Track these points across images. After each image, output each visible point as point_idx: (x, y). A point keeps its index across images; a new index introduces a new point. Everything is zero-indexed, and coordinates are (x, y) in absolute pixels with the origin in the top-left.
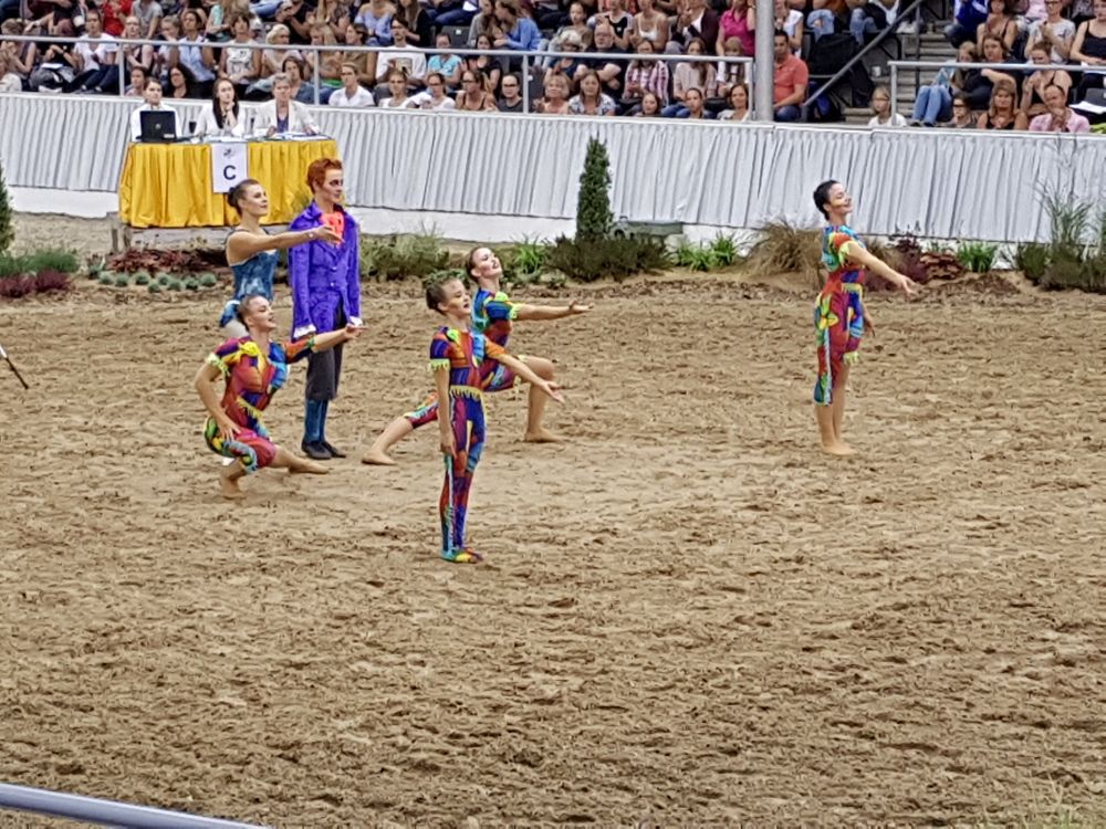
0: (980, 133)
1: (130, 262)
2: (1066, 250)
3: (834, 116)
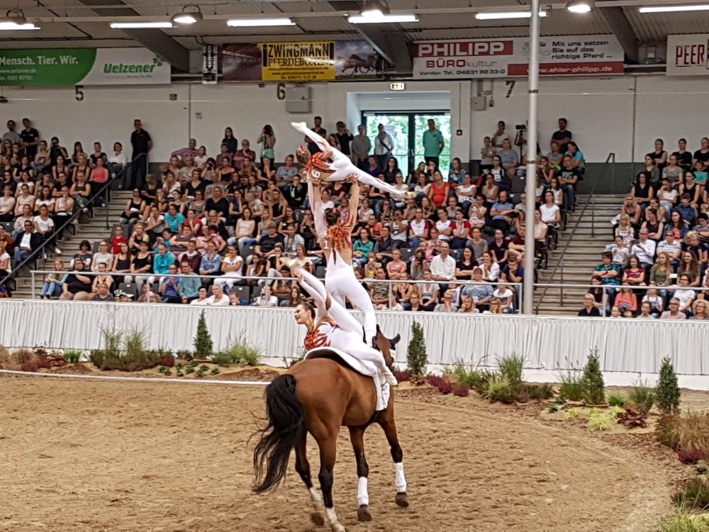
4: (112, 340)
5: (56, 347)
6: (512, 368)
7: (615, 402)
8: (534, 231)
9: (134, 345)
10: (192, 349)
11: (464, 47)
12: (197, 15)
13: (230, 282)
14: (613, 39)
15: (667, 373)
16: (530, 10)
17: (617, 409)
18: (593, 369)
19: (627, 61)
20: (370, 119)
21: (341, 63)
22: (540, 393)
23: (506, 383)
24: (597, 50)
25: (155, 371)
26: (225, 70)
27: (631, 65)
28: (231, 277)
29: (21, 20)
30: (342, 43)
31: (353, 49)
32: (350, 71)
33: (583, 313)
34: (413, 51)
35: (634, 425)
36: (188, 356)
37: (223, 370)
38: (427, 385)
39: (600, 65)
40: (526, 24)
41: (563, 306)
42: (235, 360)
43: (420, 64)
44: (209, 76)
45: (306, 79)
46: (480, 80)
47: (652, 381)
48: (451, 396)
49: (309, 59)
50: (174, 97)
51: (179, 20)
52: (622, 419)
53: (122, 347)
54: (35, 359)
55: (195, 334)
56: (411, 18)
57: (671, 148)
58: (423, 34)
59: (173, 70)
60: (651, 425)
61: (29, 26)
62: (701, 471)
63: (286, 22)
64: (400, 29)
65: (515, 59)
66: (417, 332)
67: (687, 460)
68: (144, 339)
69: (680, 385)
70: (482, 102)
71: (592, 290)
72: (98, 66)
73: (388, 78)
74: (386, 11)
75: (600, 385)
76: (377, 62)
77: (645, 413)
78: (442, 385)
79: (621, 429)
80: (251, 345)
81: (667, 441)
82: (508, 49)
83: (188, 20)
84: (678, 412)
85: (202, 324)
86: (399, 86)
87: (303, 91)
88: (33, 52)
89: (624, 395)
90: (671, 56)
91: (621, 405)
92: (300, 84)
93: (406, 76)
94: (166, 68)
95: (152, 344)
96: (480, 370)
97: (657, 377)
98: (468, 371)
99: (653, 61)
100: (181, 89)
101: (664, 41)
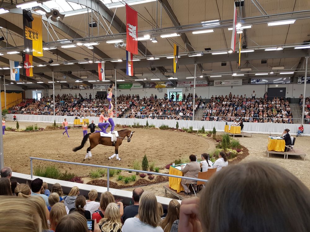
0: (130, 119)
1: (75, 127)
2: (135, 126)
3: (121, 117)
4: (135, 124)
5: (127, 125)
6: (191, 128)
7: (206, 133)
8: (194, 109)
9: (138, 124)
10: (146, 125)
11: (184, 83)
12: (147, 79)
13: (151, 116)
14: (206, 81)
15: (214, 129)
16: (194, 77)
17: (207, 134)
18: (203, 128)
19: (208, 84)
20: (171, 93)
21: (166, 85)
22: (195, 132)
23: (190, 130)
24: (204, 83)
25: (141, 128)
26: (150, 86)
27: (208, 85)
28: (151, 115)
29: (123, 80)
30: (167, 82)
31: (168, 83)
32: (168, 86)
33: (202, 120)
34: (177, 83)
35: (209, 136)
36: (145, 126)
37: (150, 128)
38: (179, 130)
39: (204, 85)
40: (194, 79)
41: (198, 119)
42: (152, 127)
43: (178, 85)
44: (148, 87)
45: (162, 87)
46: (186, 87)
47: (212, 130)
48: (182, 132)
49: (162, 85)
50: (143, 90)
51: (144, 79)
52: (207, 135)
53: (136, 125)
54: (124, 126)
55: (146, 123)
56: (177, 79)
57: (214, 97)
58: (178, 81)
59: (143, 86)
60: (212, 136)
61: (124, 80)
62: (220, 143)
63: (159, 79)
64: (175, 80)
65: (192, 84)
66: (177, 123)
67: (217, 141)
68: (139, 124)
69: (216, 130)
70: (187, 90)
71: (203, 117)
72: (133, 86)
73: (173, 87)
74: (173, 78)
75: (204, 130)
76: (172, 85)
77: (211, 135)
78: (181, 130)
79: (207, 137)
80: (154, 125)
81: (214, 138)
82: (191, 83)
83: (145, 79)
84: (216, 134)
85: (147, 121)
86: (175, 88)
87: (161, 89)
88: (124, 84)
89: (208, 132)
90: (214, 83)
91: (207, 133)
92: (161, 88)
93: (176, 87)
94: (142, 86)
95: (140, 124)
96: (187, 128)
97: (213, 129)
98: (185, 128)
99: (212, 84)
100: (144, 89)
101: (213, 81)
